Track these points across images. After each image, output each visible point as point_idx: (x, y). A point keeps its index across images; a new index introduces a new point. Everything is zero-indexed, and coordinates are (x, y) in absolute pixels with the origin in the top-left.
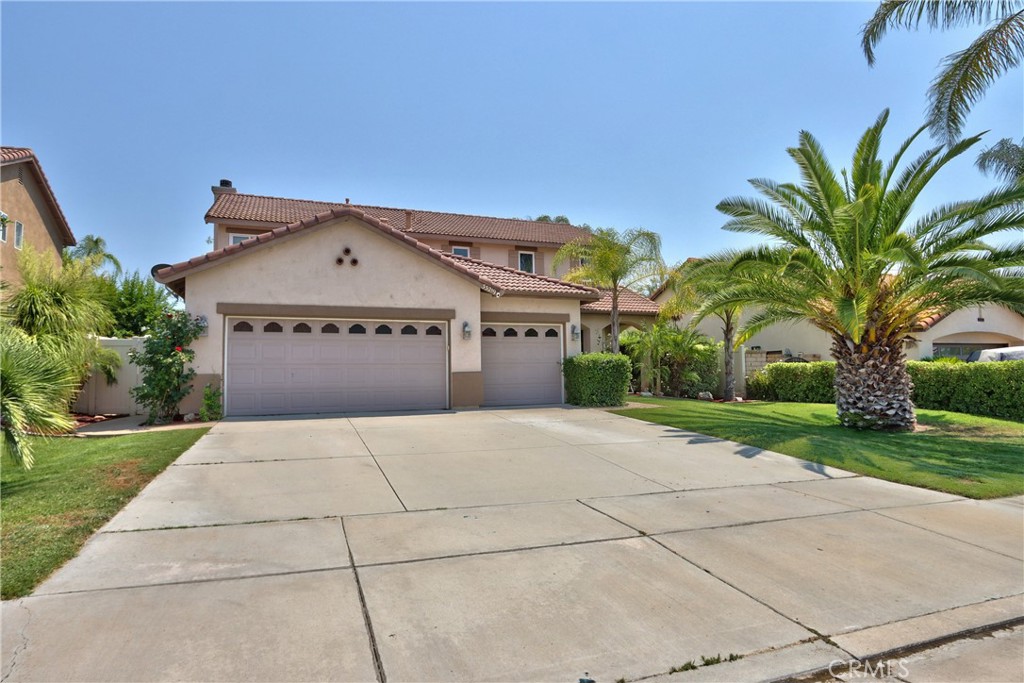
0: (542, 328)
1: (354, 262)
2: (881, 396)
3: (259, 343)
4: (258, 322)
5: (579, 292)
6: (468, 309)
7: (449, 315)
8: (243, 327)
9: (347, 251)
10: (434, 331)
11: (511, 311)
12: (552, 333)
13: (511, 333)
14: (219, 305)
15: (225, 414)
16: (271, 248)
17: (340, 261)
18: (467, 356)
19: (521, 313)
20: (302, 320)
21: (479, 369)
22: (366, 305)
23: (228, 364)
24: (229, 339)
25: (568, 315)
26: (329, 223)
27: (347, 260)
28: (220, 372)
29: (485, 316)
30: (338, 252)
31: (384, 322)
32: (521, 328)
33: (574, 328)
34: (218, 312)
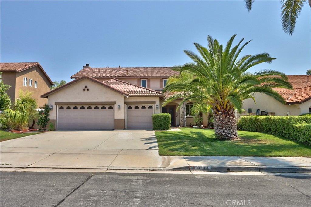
0: (147, 106)
1: (88, 90)
3: (65, 112)
4: (65, 107)
5: (158, 94)
6: (120, 101)
7: (114, 103)
8: (61, 108)
9: (86, 87)
10: (111, 108)
11: (136, 101)
12: (150, 107)
13: (137, 107)
14: (55, 102)
15: (57, 129)
16: (67, 87)
17: (84, 90)
18: (120, 114)
19: (139, 102)
20: (76, 106)
21: (123, 118)
22: (91, 101)
23: (58, 117)
24: (58, 111)
25: (155, 102)
26: (80, 80)
27: (86, 89)
28: (55, 119)
29: (125, 103)
30: (84, 87)
31: (96, 105)
32: (140, 106)
33: (157, 105)
34: (55, 104)
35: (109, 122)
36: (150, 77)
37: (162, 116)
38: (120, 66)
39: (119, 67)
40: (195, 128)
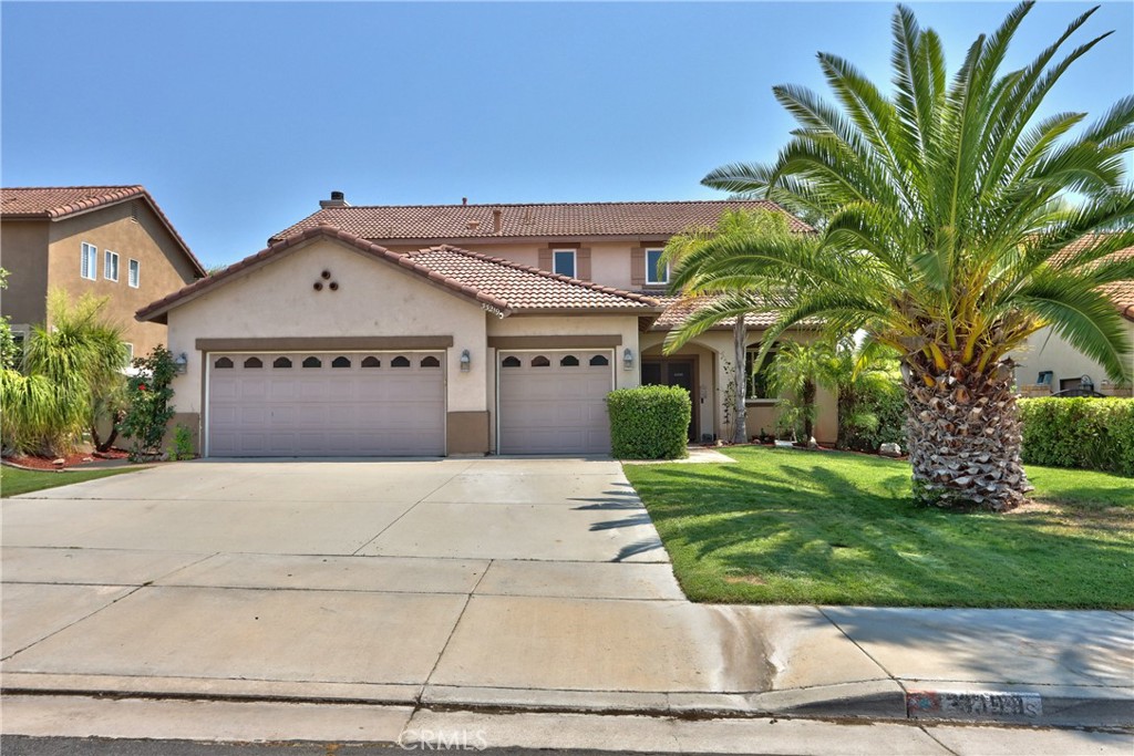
0: (584, 355)
1: (334, 286)
2: (950, 454)
3: (241, 382)
4: (238, 358)
5: (633, 305)
6: (470, 334)
7: (446, 342)
8: (224, 363)
9: (326, 275)
10: (430, 362)
11: (538, 334)
12: (599, 361)
13: (541, 362)
14: (198, 341)
15: (207, 454)
16: (247, 276)
17: (318, 287)
18: (469, 392)
19: (552, 336)
20: (283, 354)
21: (484, 409)
22: (348, 335)
23: (210, 403)
24: (210, 376)
25: (620, 337)
26: (301, 245)
27: (326, 284)
28: (199, 410)
29: (493, 342)
30: (317, 276)
31: (365, 353)
32: (555, 355)
33: (627, 352)
34: (197, 348)
35: (425, 422)
36: (592, 239)
37: (651, 399)
38: (464, 200)
39: (461, 203)
40: (787, 448)
